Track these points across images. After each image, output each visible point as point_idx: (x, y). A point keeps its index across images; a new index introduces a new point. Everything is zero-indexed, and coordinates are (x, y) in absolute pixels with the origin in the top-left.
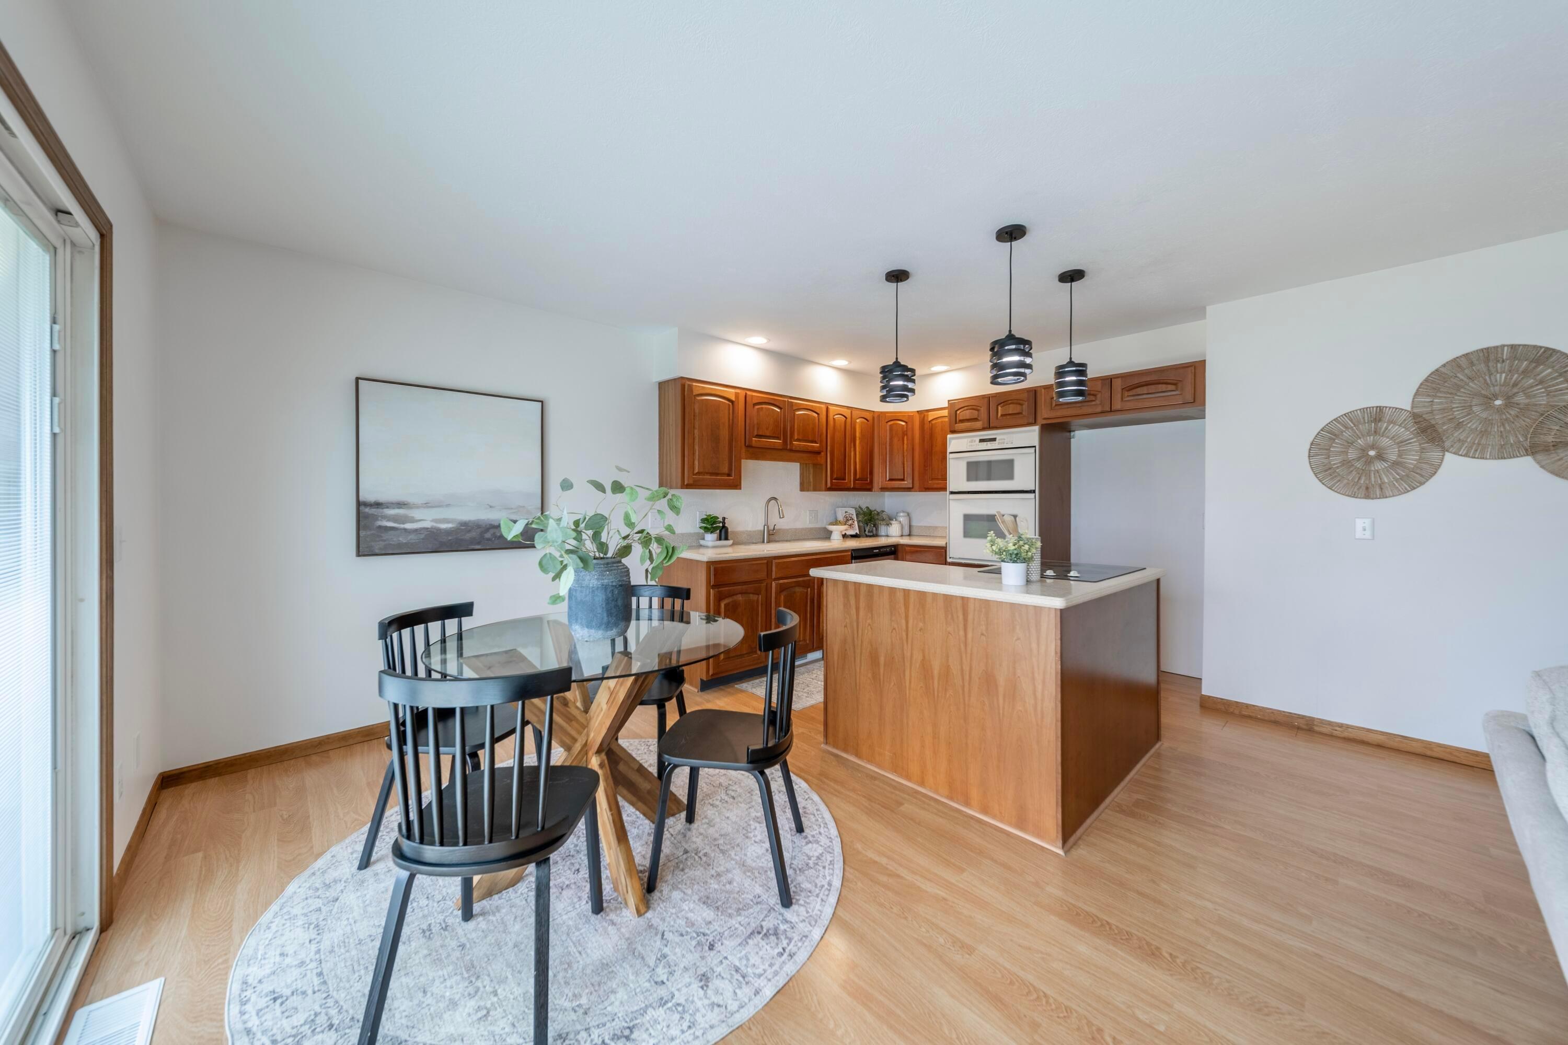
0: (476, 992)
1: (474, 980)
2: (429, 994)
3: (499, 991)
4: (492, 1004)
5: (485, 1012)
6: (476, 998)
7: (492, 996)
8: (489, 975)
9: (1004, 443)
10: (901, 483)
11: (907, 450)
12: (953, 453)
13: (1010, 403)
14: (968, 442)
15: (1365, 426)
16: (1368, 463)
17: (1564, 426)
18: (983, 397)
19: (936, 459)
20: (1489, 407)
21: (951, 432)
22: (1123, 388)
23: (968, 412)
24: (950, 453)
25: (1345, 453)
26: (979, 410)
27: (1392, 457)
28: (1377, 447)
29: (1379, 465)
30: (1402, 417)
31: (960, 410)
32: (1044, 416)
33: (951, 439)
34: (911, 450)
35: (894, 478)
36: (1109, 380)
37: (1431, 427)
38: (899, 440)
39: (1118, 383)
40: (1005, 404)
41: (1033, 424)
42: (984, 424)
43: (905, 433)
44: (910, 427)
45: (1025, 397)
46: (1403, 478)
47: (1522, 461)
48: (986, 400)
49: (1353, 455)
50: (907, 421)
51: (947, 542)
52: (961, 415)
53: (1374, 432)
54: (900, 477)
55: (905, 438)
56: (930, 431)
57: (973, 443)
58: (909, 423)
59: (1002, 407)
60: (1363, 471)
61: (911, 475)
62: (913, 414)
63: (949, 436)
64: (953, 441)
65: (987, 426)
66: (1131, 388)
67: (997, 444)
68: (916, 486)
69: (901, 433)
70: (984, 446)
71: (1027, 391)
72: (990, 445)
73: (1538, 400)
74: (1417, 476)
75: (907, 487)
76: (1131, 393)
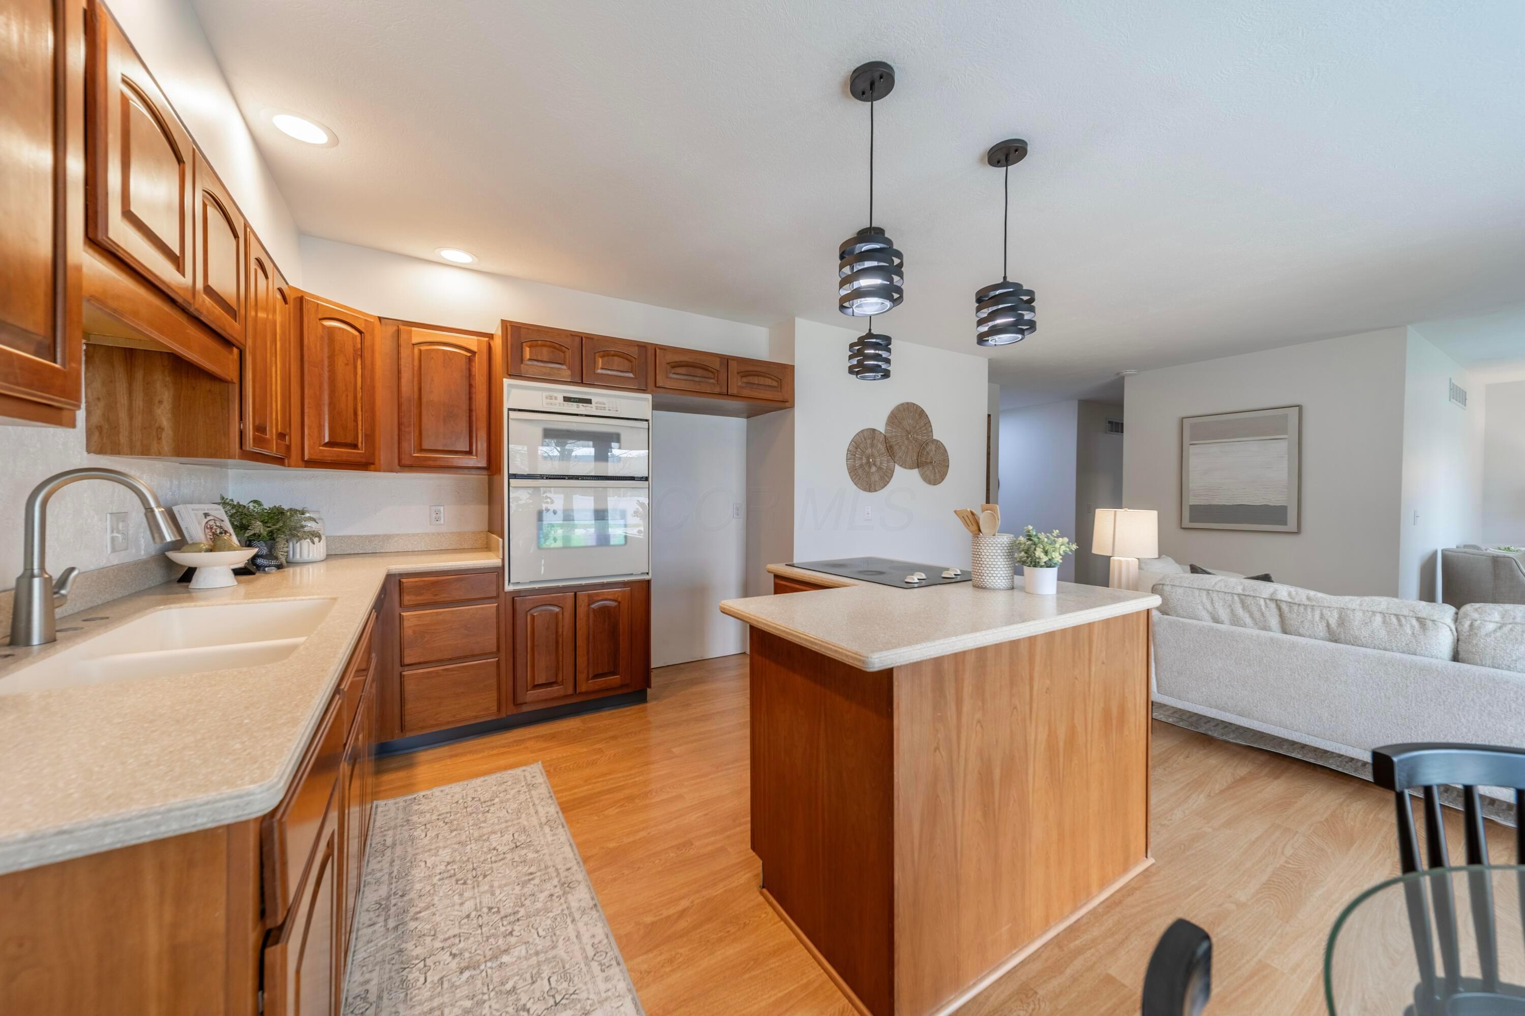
9: (604, 409)
10: (351, 453)
11: (362, 388)
12: (514, 410)
13: (614, 355)
14: (544, 397)
15: (869, 441)
16: (870, 467)
17: (928, 453)
18: (573, 335)
19: (433, 416)
20: (908, 439)
21: (511, 376)
22: (738, 373)
23: (545, 350)
24: (509, 409)
25: (861, 459)
26: (564, 352)
27: (878, 463)
28: (873, 455)
29: (874, 469)
30: (882, 438)
31: (529, 344)
32: (659, 384)
33: (510, 386)
34: (370, 390)
35: (338, 441)
36: (726, 360)
37: (891, 447)
38: (347, 364)
39: (733, 366)
40: (606, 354)
41: (644, 391)
42: (573, 375)
43: (360, 353)
44: (367, 343)
45: (634, 351)
46: (882, 478)
47: (915, 472)
48: (578, 340)
49: (864, 461)
50: (363, 330)
51: (503, 559)
52: (531, 352)
53: (872, 446)
54: (349, 441)
55: (359, 362)
56: (416, 363)
57: (553, 401)
58: (366, 335)
59: (601, 357)
60: (868, 473)
61: (370, 437)
62: (372, 320)
63: (506, 381)
64: (514, 391)
65: (578, 380)
66: (745, 374)
67: (594, 409)
68: (380, 460)
69: (352, 351)
70: (573, 408)
71: (638, 345)
72: (582, 409)
73: (920, 437)
74: (886, 477)
75: (363, 460)
76: (745, 380)
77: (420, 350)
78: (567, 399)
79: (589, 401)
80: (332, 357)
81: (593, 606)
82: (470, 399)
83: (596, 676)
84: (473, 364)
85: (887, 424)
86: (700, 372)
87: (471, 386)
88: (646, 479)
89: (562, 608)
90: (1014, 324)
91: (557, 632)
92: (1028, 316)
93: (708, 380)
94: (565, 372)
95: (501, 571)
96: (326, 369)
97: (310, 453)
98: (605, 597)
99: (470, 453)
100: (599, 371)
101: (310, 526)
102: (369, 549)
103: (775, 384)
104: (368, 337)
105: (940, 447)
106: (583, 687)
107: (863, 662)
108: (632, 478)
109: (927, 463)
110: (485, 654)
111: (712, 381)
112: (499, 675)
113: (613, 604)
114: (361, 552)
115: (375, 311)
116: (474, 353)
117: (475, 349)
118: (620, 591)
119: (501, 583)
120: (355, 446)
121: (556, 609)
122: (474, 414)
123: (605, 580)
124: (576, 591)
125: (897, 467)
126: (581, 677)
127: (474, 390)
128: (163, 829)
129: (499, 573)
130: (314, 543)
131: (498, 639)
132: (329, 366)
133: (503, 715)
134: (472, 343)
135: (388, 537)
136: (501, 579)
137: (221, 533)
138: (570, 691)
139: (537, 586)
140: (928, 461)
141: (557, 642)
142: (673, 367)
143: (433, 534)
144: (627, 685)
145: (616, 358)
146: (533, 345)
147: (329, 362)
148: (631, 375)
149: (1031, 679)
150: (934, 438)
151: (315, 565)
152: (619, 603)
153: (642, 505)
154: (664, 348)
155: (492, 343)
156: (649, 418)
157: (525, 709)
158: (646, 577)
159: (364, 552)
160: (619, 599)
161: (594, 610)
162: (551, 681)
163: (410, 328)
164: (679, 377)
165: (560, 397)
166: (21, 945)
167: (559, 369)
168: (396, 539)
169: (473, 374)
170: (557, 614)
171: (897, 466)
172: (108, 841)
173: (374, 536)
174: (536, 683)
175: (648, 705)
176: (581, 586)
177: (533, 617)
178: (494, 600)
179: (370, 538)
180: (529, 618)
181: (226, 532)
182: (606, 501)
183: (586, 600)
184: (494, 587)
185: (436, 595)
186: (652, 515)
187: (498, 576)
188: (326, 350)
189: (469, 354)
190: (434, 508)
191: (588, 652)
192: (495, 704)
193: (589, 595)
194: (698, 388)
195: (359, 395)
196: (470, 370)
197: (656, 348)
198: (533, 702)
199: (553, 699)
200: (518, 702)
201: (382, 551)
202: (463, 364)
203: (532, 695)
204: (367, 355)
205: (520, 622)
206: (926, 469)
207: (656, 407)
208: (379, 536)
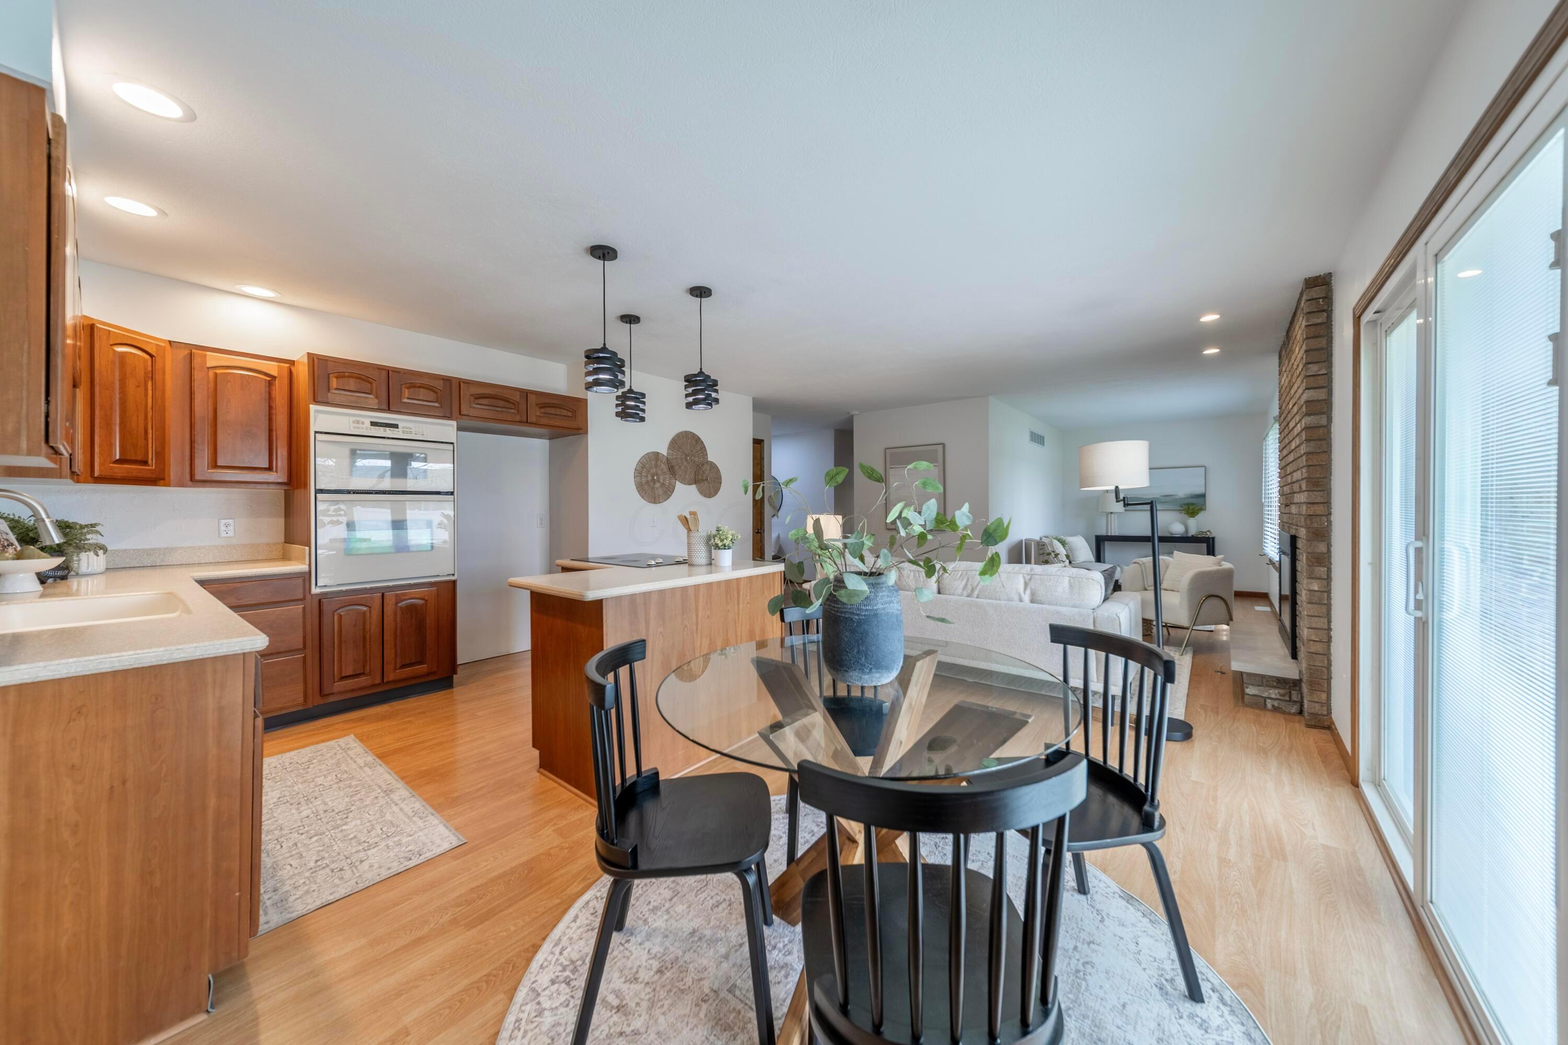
0: (1087, 963)
1: (1081, 974)
2: (1122, 1001)
3: (1072, 947)
4: (1083, 943)
5: (1092, 945)
6: (1089, 960)
7: (1079, 949)
8: (1069, 964)
9: (411, 433)
10: (141, 469)
11: (152, 408)
12: (321, 433)
13: (420, 387)
14: (351, 422)
15: (653, 463)
16: (654, 483)
17: (703, 472)
18: (380, 368)
19: (229, 435)
20: (686, 460)
21: (316, 401)
22: (537, 405)
23: (352, 381)
24: (316, 432)
25: (647, 476)
26: (371, 383)
27: (661, 481)
28: (657, 474)
29: (658, 485)
30: (665, 460)
31: (336, 375)
32: (464, 412)
33: (316, 411)
34: (160, 409)
35: (129, 458)
36: (525, 394)
37: (672, 467)
38: (138, 386)
39: (532, 398)
40: (412, 386)
41: (449, 417)
42: (379, 403)
43: (151, 375)
44: (158, 365)
45: (439, 385)
46: (665, 493)
47: (694, 487)
48: (384, 373)
49: (650, 478)
50: (154, 354)
51: (310, 565)
52: (337, 383)
53: (656, 466)
54: (139, 458)
55: (150, 384)
56: (212, 385)
57: (360, 425)
58: (157, 358)
59: (408, 388)
60: (653, 488)
61: (161, 456)
62: (163, 344)
63: (313, 408)
64: (320, 416)
65: (385, 407)
66: (542, 406)
67: (401, 433)
68: (170, 476)
69: (143, 373)
70: (380, 431)
71: (443, 379)
72: (389, 432)
73: (697, 459)
74: (668, 492)
75: (154, 476)
76: (543, 410)
77: (216, 374)
78: (373, 424)
79: (396, 426)
80: (123, 381)
81: (400, 605)
82: (270, 420)
83: (404, 666)
84: (274, 388)
85: (669, 448)
86: (501, 403)
87: (270, 408)
88: (452, 493)
89: (370, 607)
90: (704, 400)
91: (364, 628)
92: (714, 395)
93: (509, 410)
94: (372, 400)
95: (307, 577)
96: (117, 391)
97: (100, 470)
98: (413, 596)
99: (270, 469)
100: (406, 400)
101: (92, 538)
102: (148, 562)
103: (570, 414)
104: (159, 360)
105: (713, 467)
106: (391, 676)
107: (583, 596)
108: (438, 493)
109: (703, 480)
110: (291, 651)
111: (512, 411)
112: (305, 669)
113: (421, 602)
114: (138, 565)
115: (166, 334)
116: (274, 378)
117: (275, 373)
118: (427, 591)
119: (307, 587)
120: (145, 463)
121: (365, 609)
122: (274, 433)
123: (412, 582)
124: (383, 593)
125: (678, 484)
126: (389, 668)
127: (274, 411)
128: (220, 651)
129: (306, 578)
130: (98, 556)
131: (304, 638)
132: (120, 388)
133: (310, 705)
134: (272, 368)
135: (172, 550)
136: (307, 584)
137: (8, 545)
138: (378, 681)
139: (344, 588)
140: (704, 478)
141: (364, 638)
142: (477, 398)
143: (223, 546)
144: (433, 673)
145: (421, 389)
146: (340, 376)
147: (120, 385)
148: (437, 405)
149: (697, 610)
150: (709, 459)
151: (95, 576)
152: (426, 601)
153: (447, 517)
154: (468, 383)
155: (293, 369)
156: (454, 441)
157: (332, 699)
158: (452, 578)
159: (142, 565)
160: (426, 598)
161: (401, 608)
162: (358, 672)
163: (204, 352)
164: (479, 406)
165: (367, 423)
166: (157, 698)
167: (366, 398)
168: (180, 552)
169: (274, 396)
170: (364, 613)
171: (677, 482)
172: (198, 654)
173: (153, 550)
174: (343, 675)
175: (454, 689)
176: (388, 587)
177: (340, 616)
178: (300, 602)
179: (149, 552)
180: (336, 617)
181: (12, 545)
182: (405, 514)
183: (394, 600)
184: (301, 590)
185: (238, 599)
186: (458, 525)
187: (304, 580)
188: (117, 374)
189: (268, 379)
190: (223, 522)
191: (395, 645)
192: (301, 695)
193: (397, 595)
194: (500, 416)
195: (150, 415)
196: (270, 393)
197: (461, 382)
198: (340, 693)
199: (361, 689)
200: (325, 693)
201: (163, 564)
202: (263, 388)
203: (339, 686)
204: (158, 377)
205: (326, 620)
206: (702, 485)
207: (459, 429)
208: (160, 549)
